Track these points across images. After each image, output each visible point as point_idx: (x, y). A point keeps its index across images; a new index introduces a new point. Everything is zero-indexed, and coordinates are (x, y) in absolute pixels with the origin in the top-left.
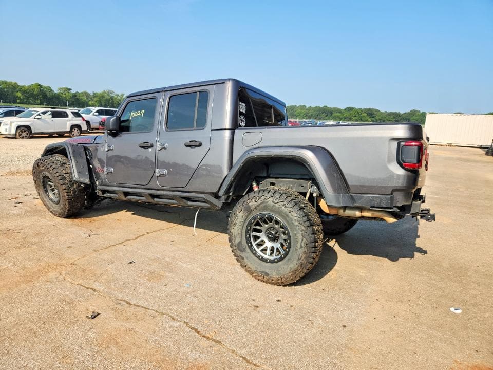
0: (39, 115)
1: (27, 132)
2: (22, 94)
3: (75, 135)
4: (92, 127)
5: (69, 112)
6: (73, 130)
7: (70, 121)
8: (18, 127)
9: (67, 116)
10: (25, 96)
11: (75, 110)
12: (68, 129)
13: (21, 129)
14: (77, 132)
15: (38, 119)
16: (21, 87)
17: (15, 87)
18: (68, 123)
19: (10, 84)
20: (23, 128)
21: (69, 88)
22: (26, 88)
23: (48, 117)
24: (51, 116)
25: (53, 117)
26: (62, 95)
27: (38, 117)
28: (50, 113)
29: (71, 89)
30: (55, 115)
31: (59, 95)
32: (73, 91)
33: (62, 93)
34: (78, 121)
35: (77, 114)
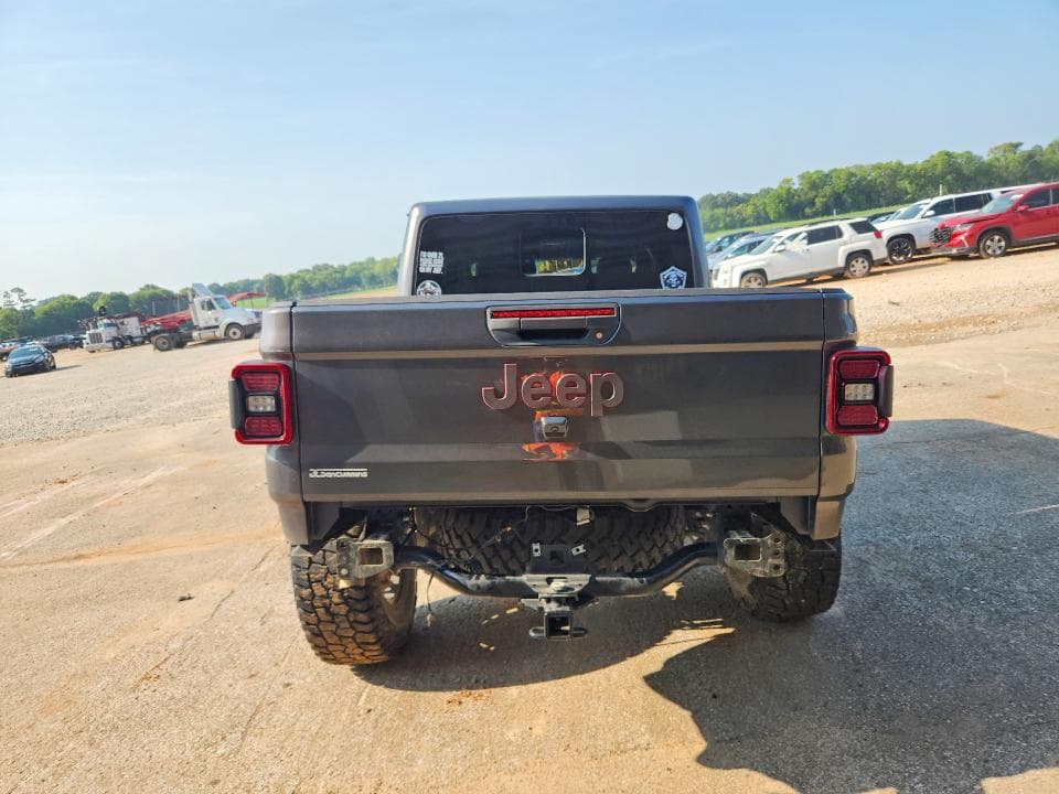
0: (782, 243)
1: (759, 281)
2: (910, 183)
3: (857, 273)
4: (919, 246)
5: (844, 226)
6: (854, 262)
7: (845, 243)
8: (744, 274)
9: (840, 234)
10: (917, 185)
11: (860, 218)
12: (841, 263)
13: (749, 276)
14: (862, 266)
15: (779, 251)
16: (910, 168)
17: (896, 172)
18: (842, 248)
19: (888, 166)
20: (752, 275)
21: (1014, 142)
22: (919, 169)
23: (800, 246)
24: (805, 241)
25: (810, 242)
26: (997, 164)
27: (782, 247)
28: (804, 234)
29: (1018, 145)
30: (813, 237)
31: (990, 165)
32: (1026, 147)
33: (998, 160)
34: (864, 241)
35: (861, 228)
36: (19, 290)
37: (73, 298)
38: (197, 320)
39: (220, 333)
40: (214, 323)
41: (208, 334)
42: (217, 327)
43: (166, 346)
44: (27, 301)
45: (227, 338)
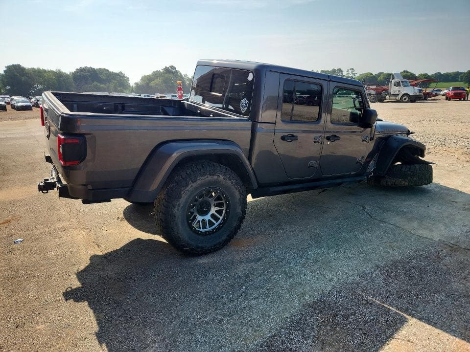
36: (353, 69)
37: (371, 74)
38: (390, 90)
39: (398, 98)
40: (397, 93)
41: (393, 97)
42: (398, 95)
43: (374, 100)
44: (354, 74)
45: (400, 101)
